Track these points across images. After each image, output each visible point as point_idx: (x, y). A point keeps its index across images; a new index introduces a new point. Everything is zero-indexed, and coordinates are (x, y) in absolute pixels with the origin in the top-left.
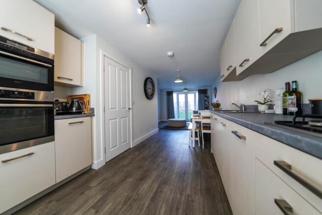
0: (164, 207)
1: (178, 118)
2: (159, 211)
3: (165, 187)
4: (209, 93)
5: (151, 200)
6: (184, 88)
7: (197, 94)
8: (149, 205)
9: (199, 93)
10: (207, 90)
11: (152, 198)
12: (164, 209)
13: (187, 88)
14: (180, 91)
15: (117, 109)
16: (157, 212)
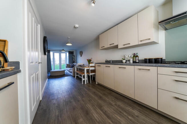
0: (116, 116)
1: (54, 69)
2: (119, 119)
3: (104, 108)
4: (75, 54)
5: (109, 118)
6: (62, 49)
7: (68, 54)
8: (112, 121)
9: (69, 54)
10: (73, 52)
11: (107, 117)
12: (118, 116)
13: (64, 49)
14: (55, 51)
15: (34, 63)
16: (118, 120)
